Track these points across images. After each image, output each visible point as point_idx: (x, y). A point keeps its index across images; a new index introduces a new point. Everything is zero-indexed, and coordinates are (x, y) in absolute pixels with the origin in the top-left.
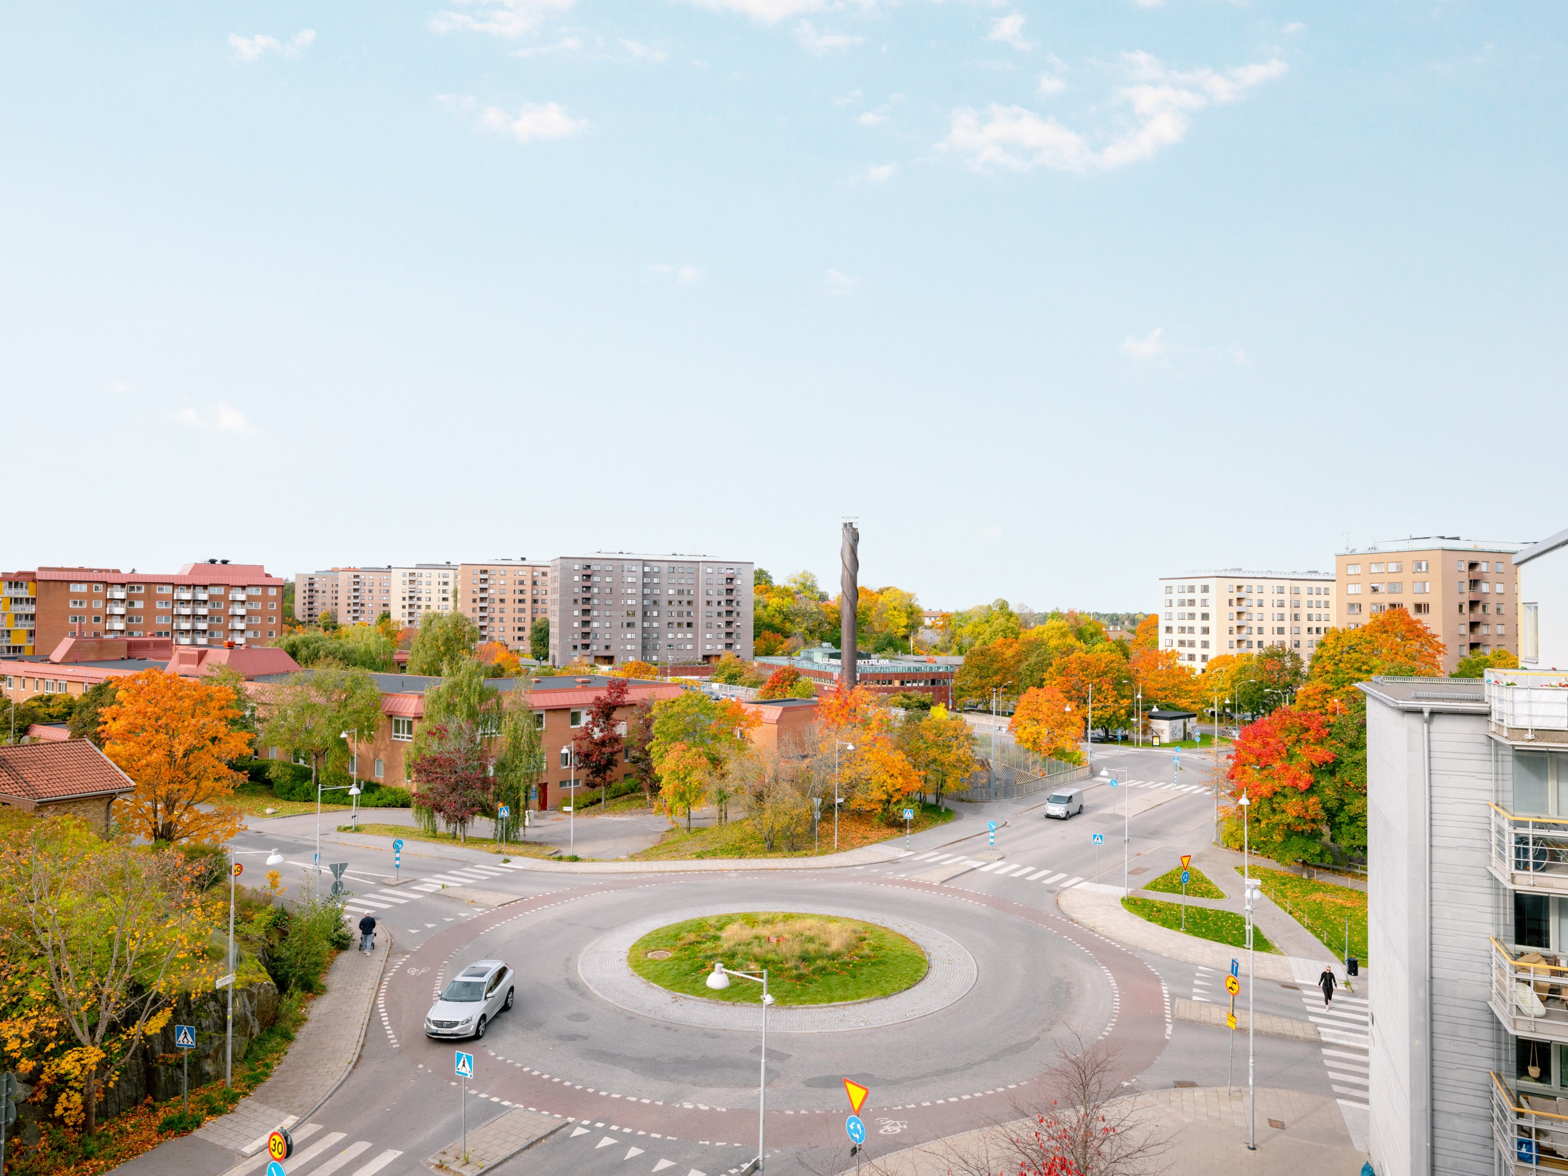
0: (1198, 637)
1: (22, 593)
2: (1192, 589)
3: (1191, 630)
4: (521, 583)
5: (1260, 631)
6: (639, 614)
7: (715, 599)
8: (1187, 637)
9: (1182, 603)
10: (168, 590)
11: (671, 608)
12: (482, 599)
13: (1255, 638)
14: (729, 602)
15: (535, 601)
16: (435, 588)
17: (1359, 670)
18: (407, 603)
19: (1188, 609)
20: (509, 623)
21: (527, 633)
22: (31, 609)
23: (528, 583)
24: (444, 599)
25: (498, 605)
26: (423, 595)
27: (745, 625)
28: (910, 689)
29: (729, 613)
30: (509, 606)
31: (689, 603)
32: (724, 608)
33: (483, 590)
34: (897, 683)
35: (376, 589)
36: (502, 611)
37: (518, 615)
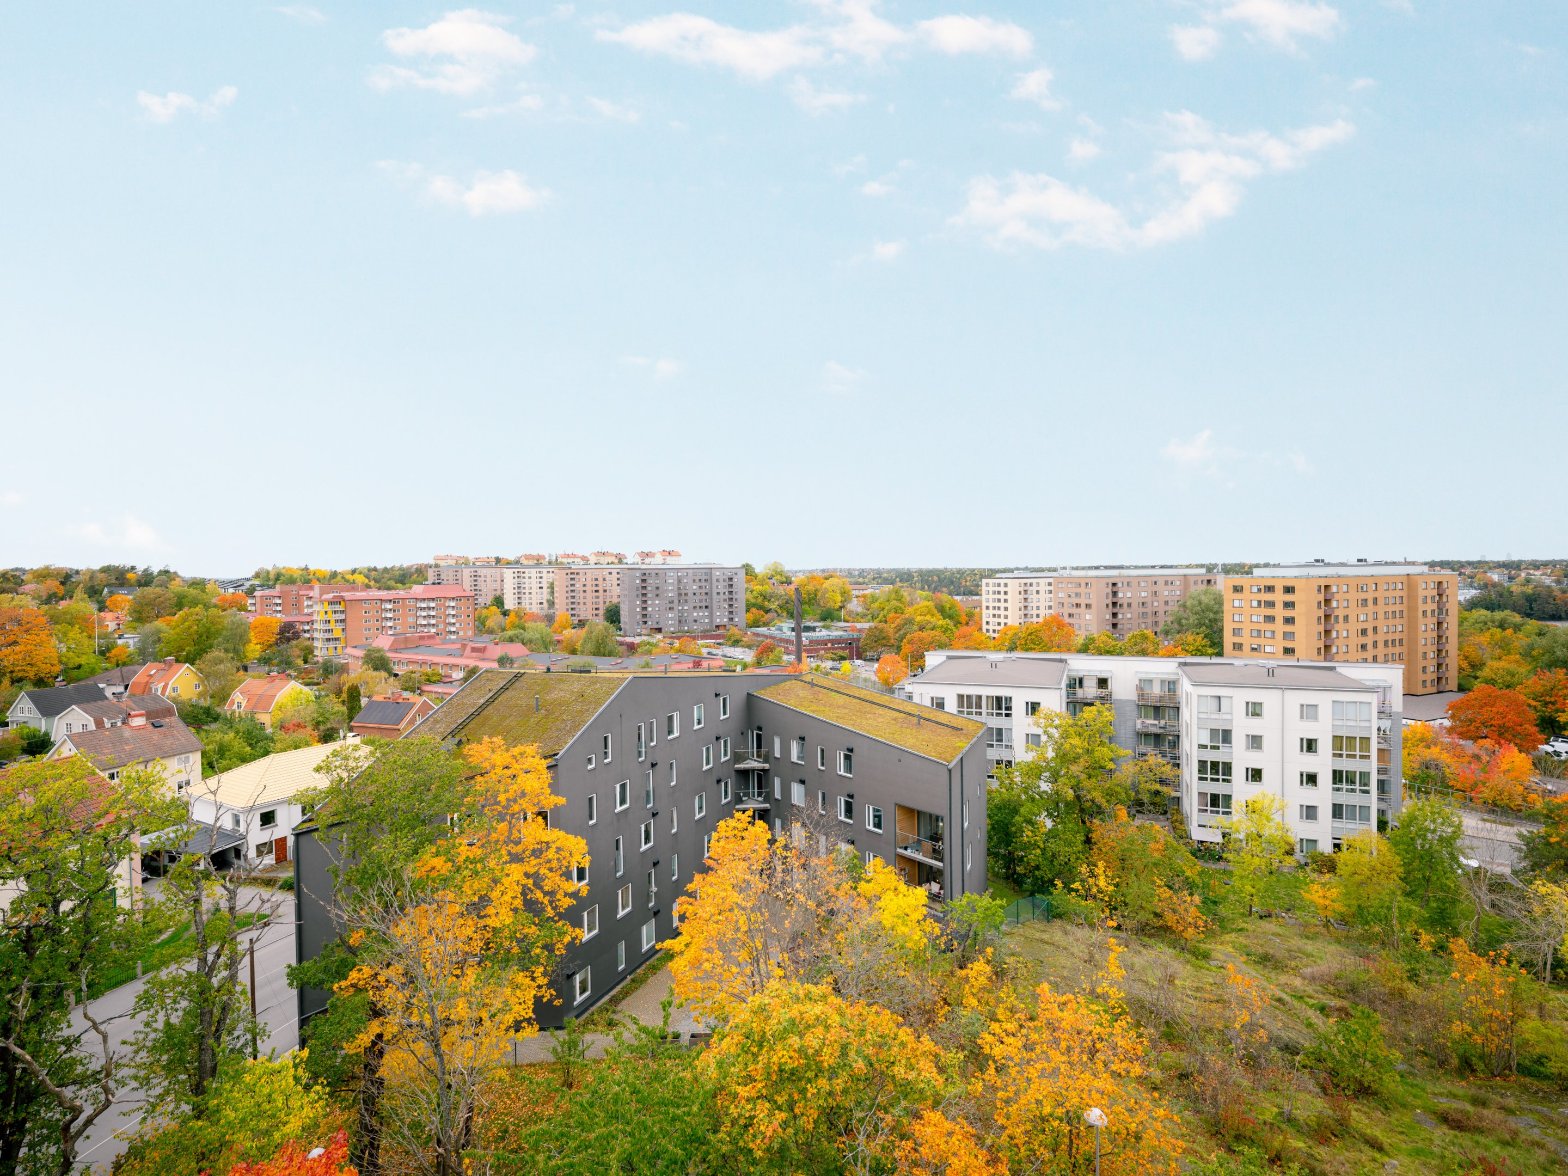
0: (1002, 612)
1: (338, 608)
2: (999, 585)
3: (999, 608)
4: (596, 579)
5: (1038, 608)
6: (676, 602)
7: (722, 591)
8: (997, 612)
9: (994, 593)
10: (412, 603)
11: (695, 597)
12: (572, 591)
13: (1035, 612)
14: (731, 593)
15: (605, 591)
16: (534, 580)
17: (1034, 644)
18: (516, 591)
19: (997, 596)
20: (589, 605)
21: (601, 612)
22: (342, 617)
23: (601, 579)
24: (541, 588)
25: (582, 594)
26: (527, 586)
27: (740, 605)
28: (837, 648)
29: (731, 599)
30: (590, 595)
31: (706, 594)
32: (727, 596)
33: (572, 585)
34: (829, 645)
35: (488, 579)
36: (584, 598)
37: (595, 600)
